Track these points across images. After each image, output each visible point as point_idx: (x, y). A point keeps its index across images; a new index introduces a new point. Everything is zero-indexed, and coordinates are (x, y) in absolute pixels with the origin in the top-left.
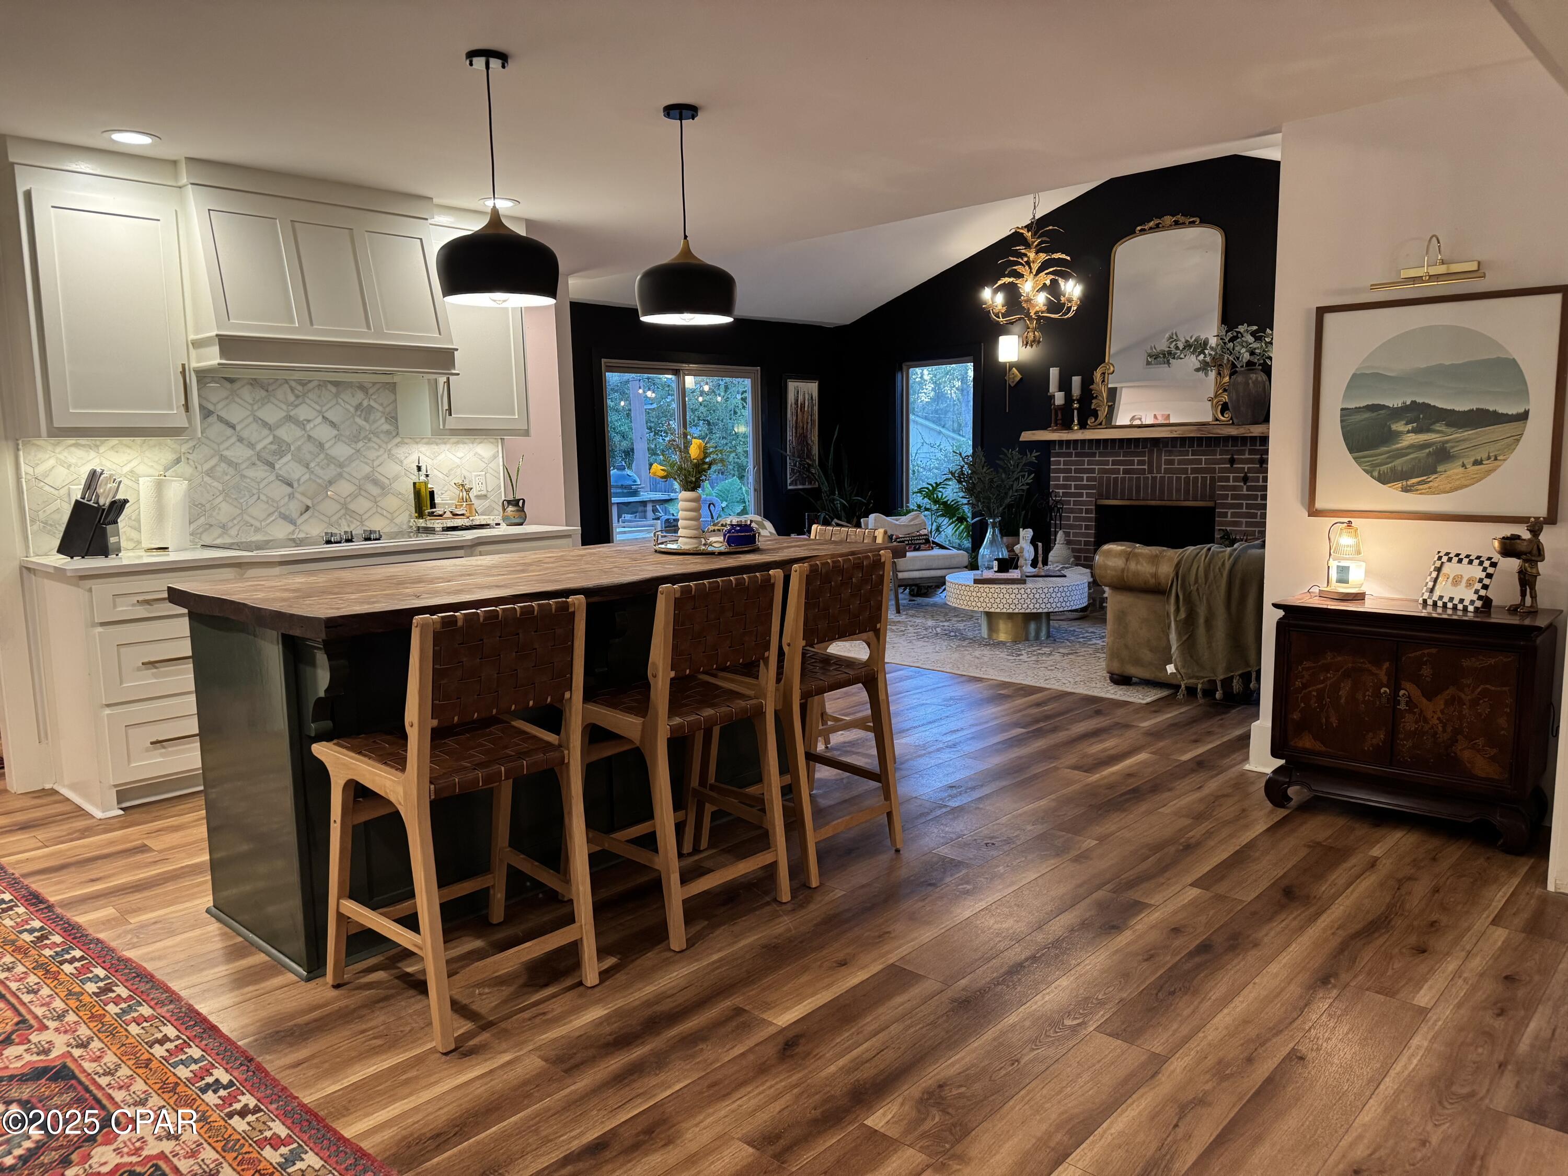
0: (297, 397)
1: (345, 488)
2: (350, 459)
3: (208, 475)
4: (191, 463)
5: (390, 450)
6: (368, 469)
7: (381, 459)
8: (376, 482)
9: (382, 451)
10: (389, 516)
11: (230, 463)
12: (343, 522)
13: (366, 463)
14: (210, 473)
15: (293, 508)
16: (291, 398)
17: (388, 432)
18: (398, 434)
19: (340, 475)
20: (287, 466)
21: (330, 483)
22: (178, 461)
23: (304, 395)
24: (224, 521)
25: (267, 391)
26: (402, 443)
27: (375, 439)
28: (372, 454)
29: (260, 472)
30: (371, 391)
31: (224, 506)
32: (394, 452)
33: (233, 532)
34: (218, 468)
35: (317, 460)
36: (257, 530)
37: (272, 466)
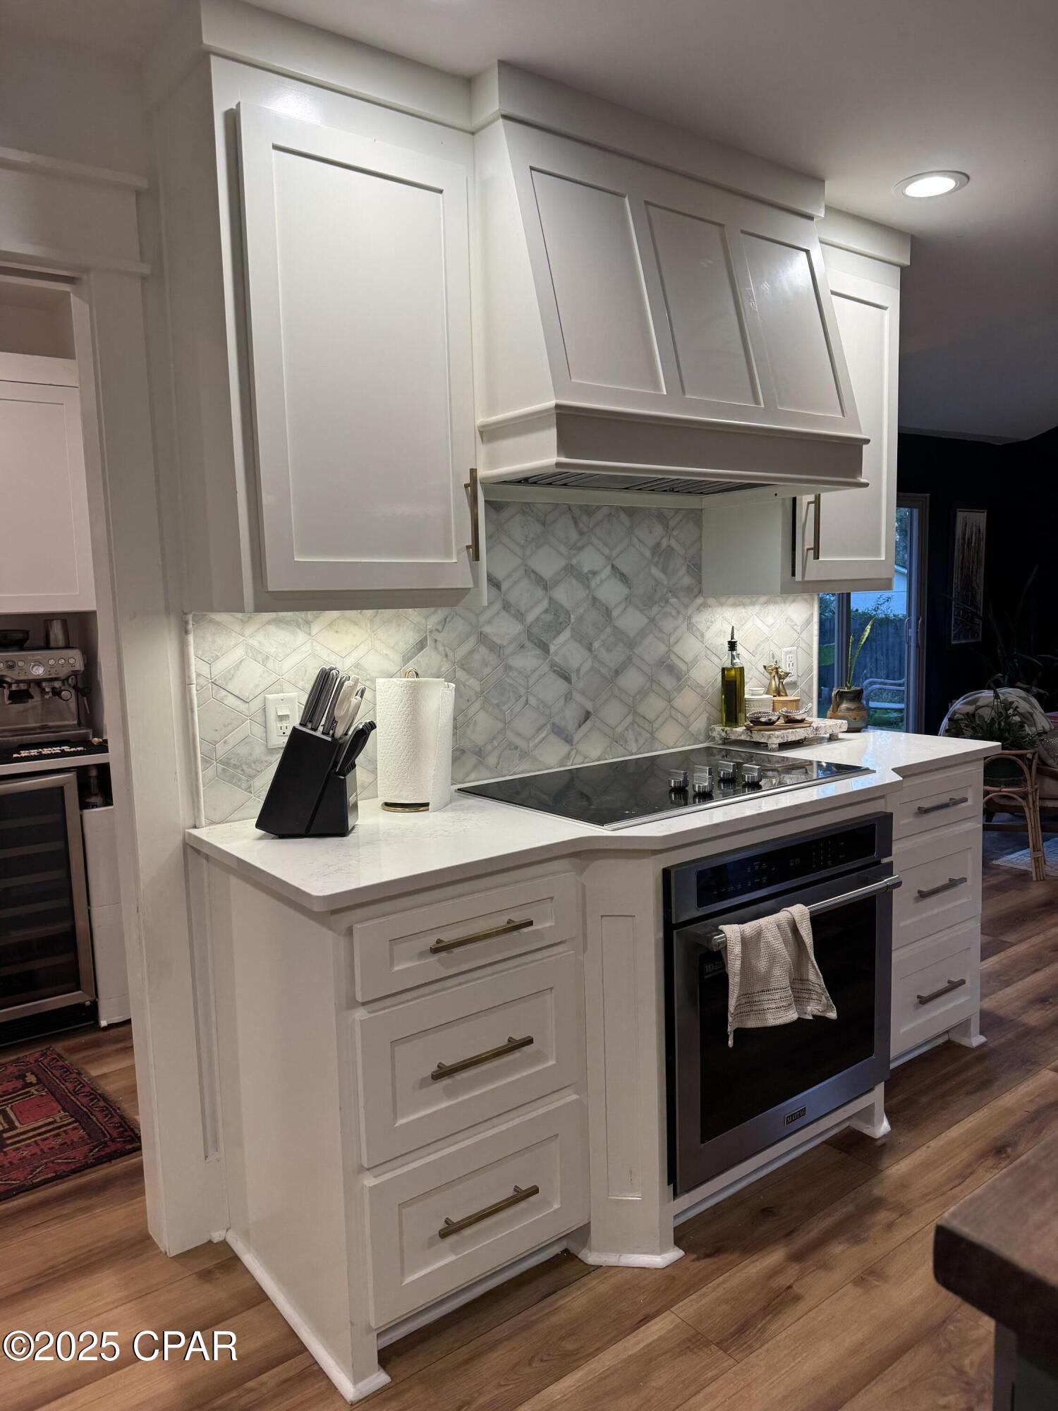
0: (582, 534)
1: (632, 680)
2: (643, 634)
3: (462, 667)
4: (441, 649)
5: (690, 618)
6: (662, 649)
7: (679, 632)
8: (671, 670)
9: (681, 617)
10: (684, 721)
11: (494, 648)
13: (663, 641)
15: (570, 715)
16: (574, 535)
17: (688, 590)
18: (700, 592)
19: (628, 662)
20: (565, 647)
21: (617, 672)
22: (422, 645)
23: (590, 530)
25: (544, 524)
26: (705, 605)
27: (673, 600)
28: (667, 625)
29: (527, 661)
30: (672, 523)
32: (693, 620)
34: (477, 656)
35: (603, 637)
36: (524, 755)
37: (544, 647)
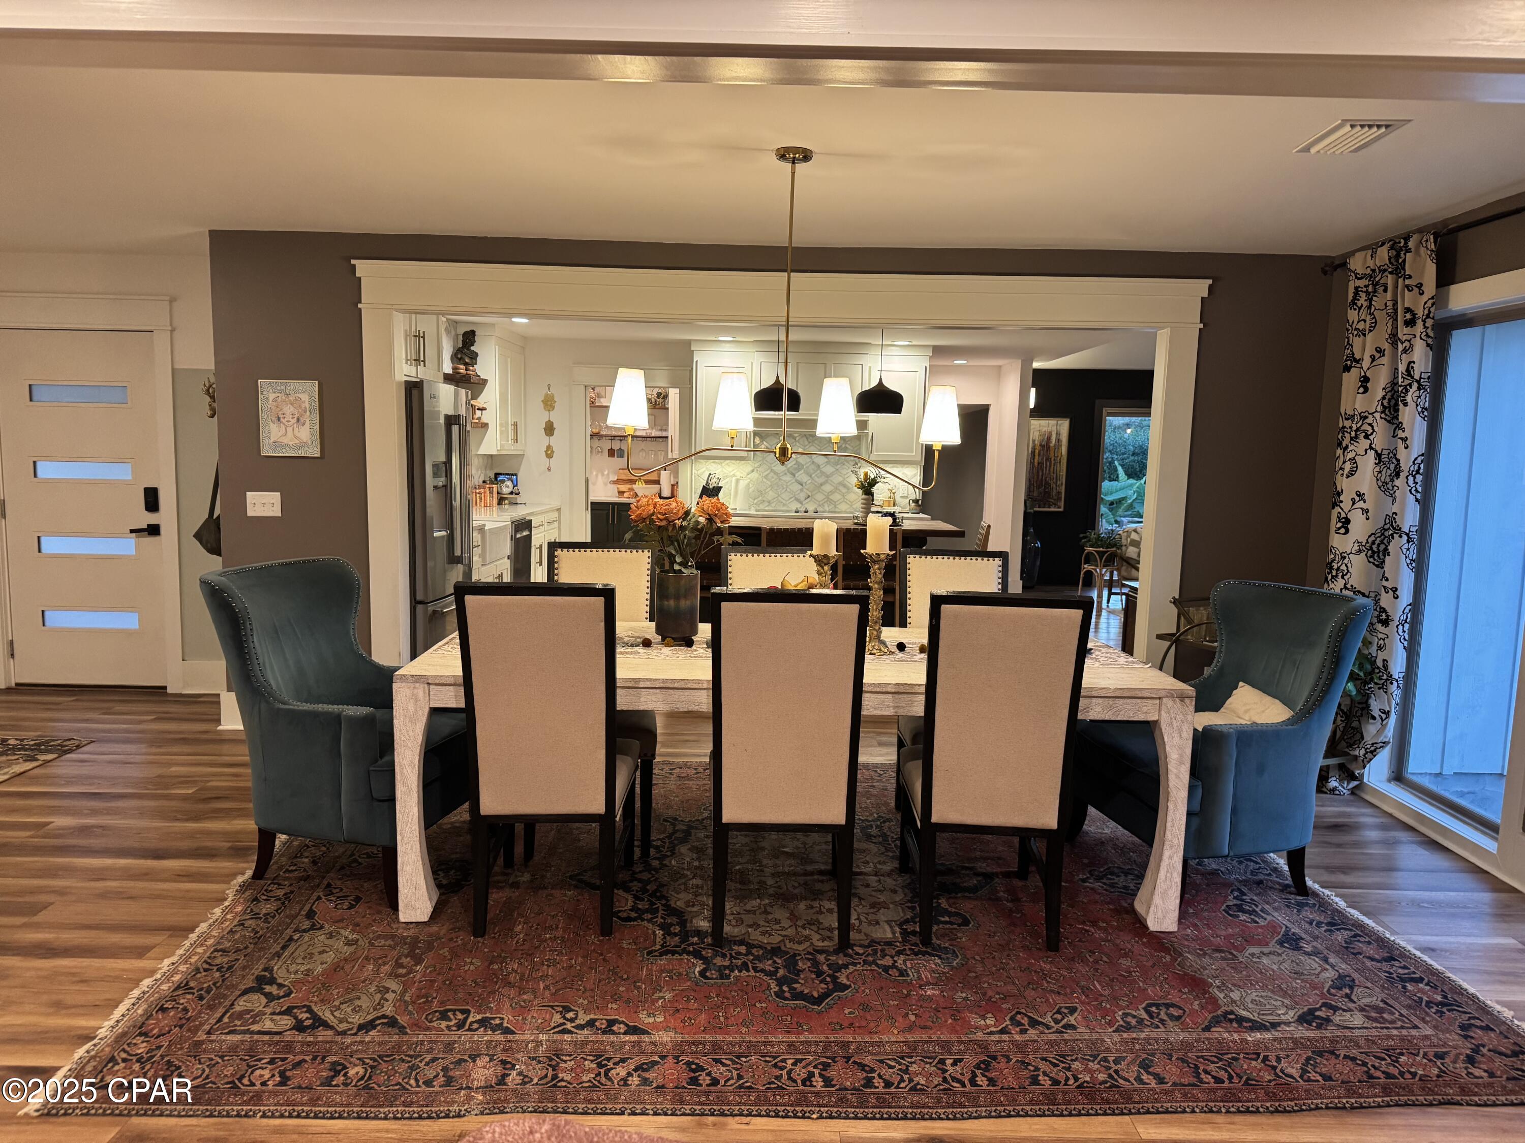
0: (810, 443)
1: (827, 488)
2: (832, 474)
3: (764, 478)
4: (758, 472)
6: (841, 479)
7: (849, 475)
8: (845, 486)
9: (850, 470)
10: (850, 504)
11: (775, 473)
12: (826, 505)
13: (841, 476)
14: (766, 477)
15: (802, 496)
16: (806, 443)
19: (826, 482)
20: (802, 476)
21: (821, 485)
22: (753, 471)
23: (813, 441)
24: (770, 499)
25: (796, 440)
27: (847, 464)
28: (844, 472)
29: (788, 478)
30: (847, 440)
31: (771, 493)
33: (773, 505)
34: (769, 475)
35: (816, 474)
36: (784, 505)
37: (794, 475)
